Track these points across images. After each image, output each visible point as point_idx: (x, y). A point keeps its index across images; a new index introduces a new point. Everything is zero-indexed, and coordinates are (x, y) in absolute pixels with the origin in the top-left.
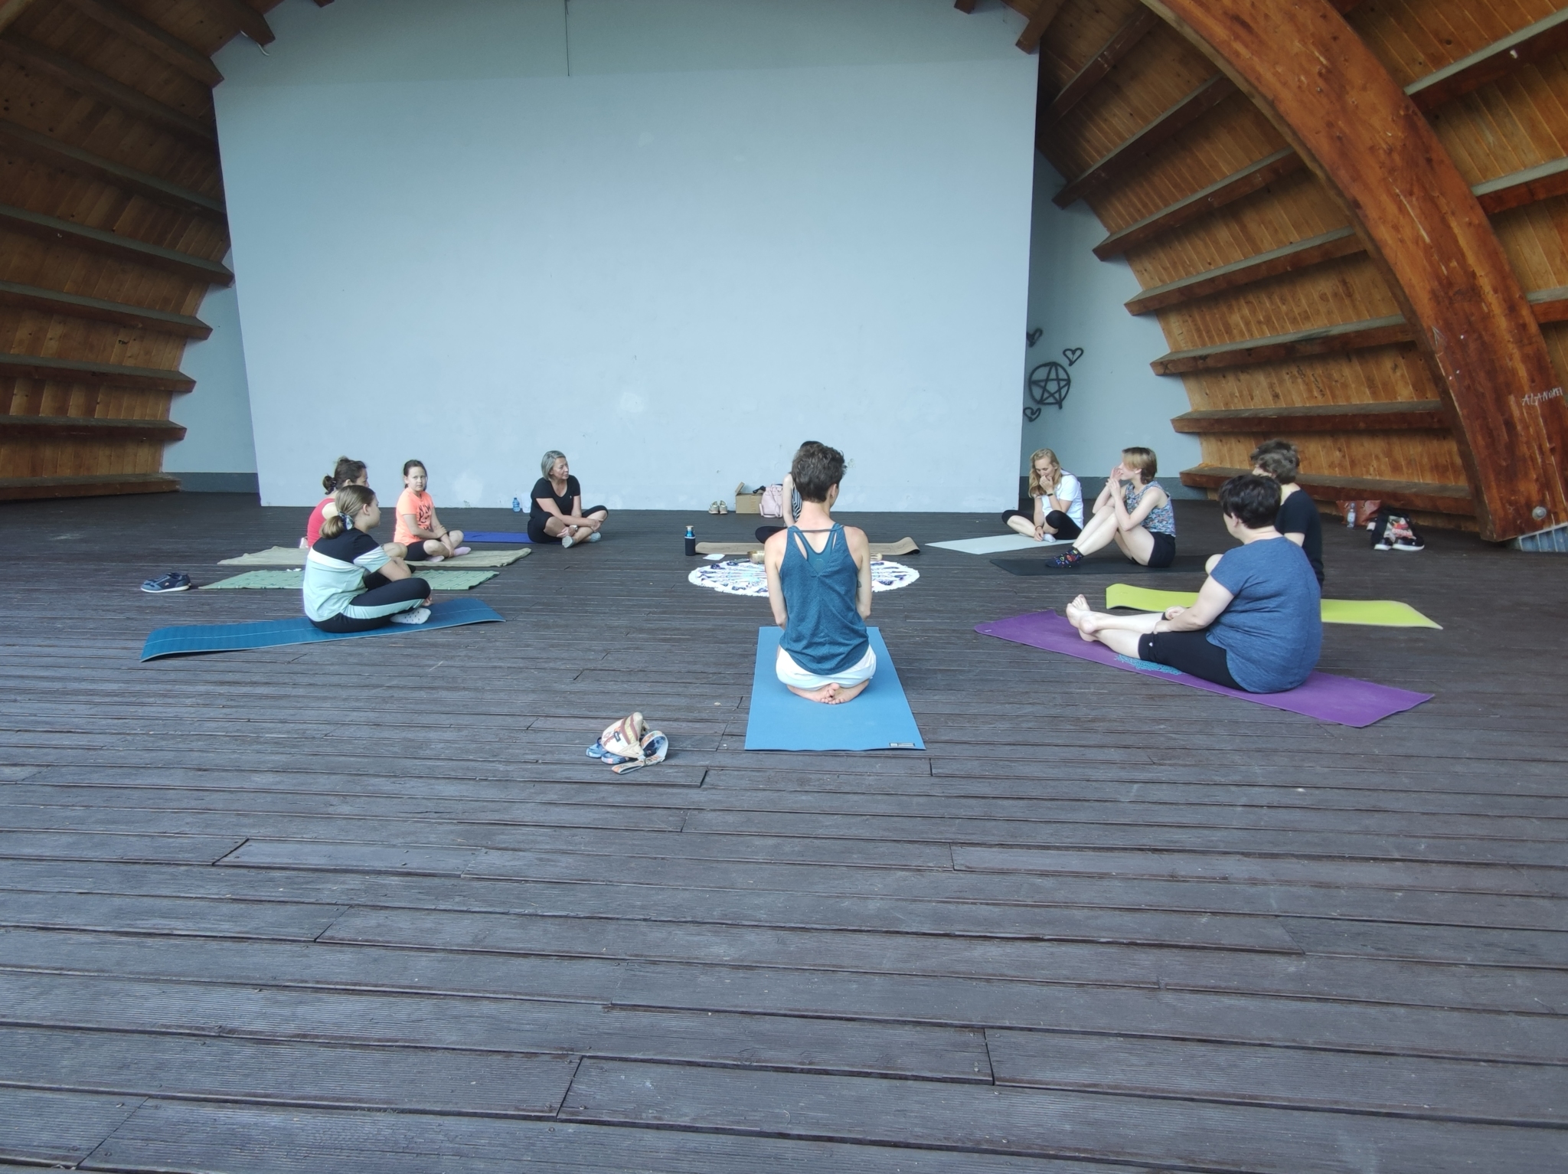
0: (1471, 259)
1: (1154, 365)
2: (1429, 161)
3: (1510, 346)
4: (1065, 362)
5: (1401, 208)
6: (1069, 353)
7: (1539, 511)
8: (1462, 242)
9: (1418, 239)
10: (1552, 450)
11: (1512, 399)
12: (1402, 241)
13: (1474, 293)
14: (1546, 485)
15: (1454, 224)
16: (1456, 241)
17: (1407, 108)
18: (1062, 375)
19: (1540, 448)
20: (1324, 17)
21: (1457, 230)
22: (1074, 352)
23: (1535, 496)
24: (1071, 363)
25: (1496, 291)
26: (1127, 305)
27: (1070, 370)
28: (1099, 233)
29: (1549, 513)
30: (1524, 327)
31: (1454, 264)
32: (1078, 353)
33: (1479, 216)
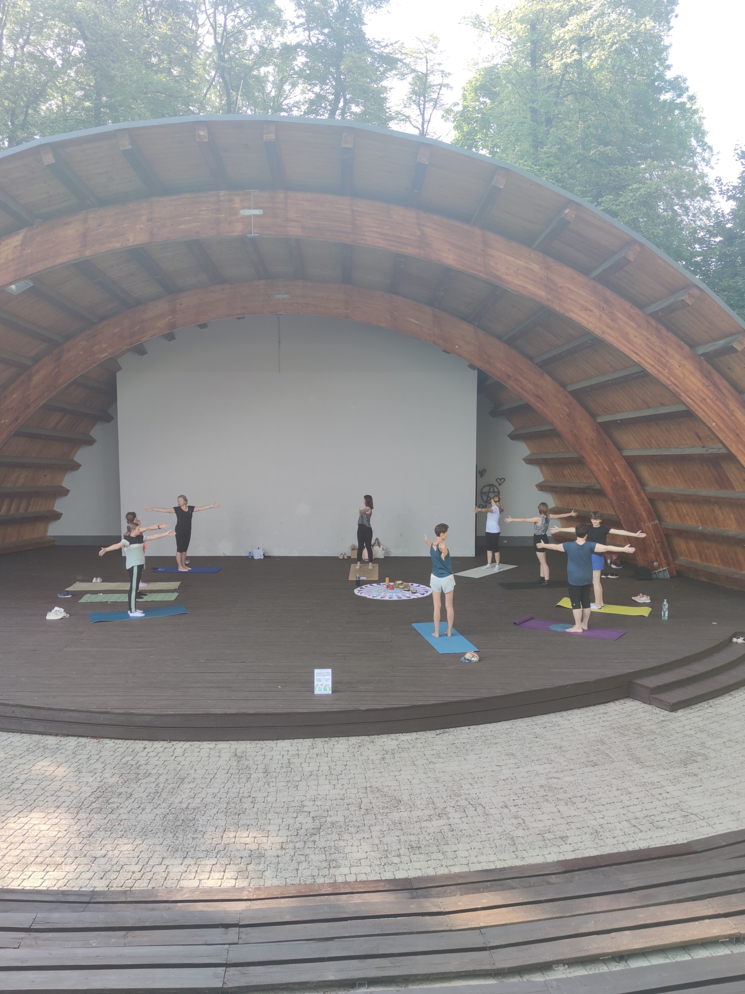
0: (623, 477)
1: (537, 486)
2: (606, 443)
3: (639, 506)
4: (497, 484)
5: (598, 459)
6: (499, 480)
7: (656, 564)
8: (619, 470)
9: (604, 469)
10: (658, 542)
11: (642, 524)
12: (599, 469)
13: (625, 487)
14: (657, 554)
15: (616, 465)
16: (617, 470)
17: (596, 426)
18: (496, 490)
19: (654, 541)
20: (566, 397)
21: (617, 467)
22: (501, 480)
23: (654, 558)
24: (500, 485)
25: (632, 487)
26: (523, 459)
27: (499, 487)
28: (510, 428)
29: (659, 564)
30: (643, 499)
31: (617, 478)
32: (503, 480)
33: (624, 462)
